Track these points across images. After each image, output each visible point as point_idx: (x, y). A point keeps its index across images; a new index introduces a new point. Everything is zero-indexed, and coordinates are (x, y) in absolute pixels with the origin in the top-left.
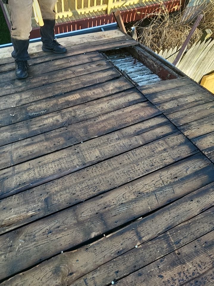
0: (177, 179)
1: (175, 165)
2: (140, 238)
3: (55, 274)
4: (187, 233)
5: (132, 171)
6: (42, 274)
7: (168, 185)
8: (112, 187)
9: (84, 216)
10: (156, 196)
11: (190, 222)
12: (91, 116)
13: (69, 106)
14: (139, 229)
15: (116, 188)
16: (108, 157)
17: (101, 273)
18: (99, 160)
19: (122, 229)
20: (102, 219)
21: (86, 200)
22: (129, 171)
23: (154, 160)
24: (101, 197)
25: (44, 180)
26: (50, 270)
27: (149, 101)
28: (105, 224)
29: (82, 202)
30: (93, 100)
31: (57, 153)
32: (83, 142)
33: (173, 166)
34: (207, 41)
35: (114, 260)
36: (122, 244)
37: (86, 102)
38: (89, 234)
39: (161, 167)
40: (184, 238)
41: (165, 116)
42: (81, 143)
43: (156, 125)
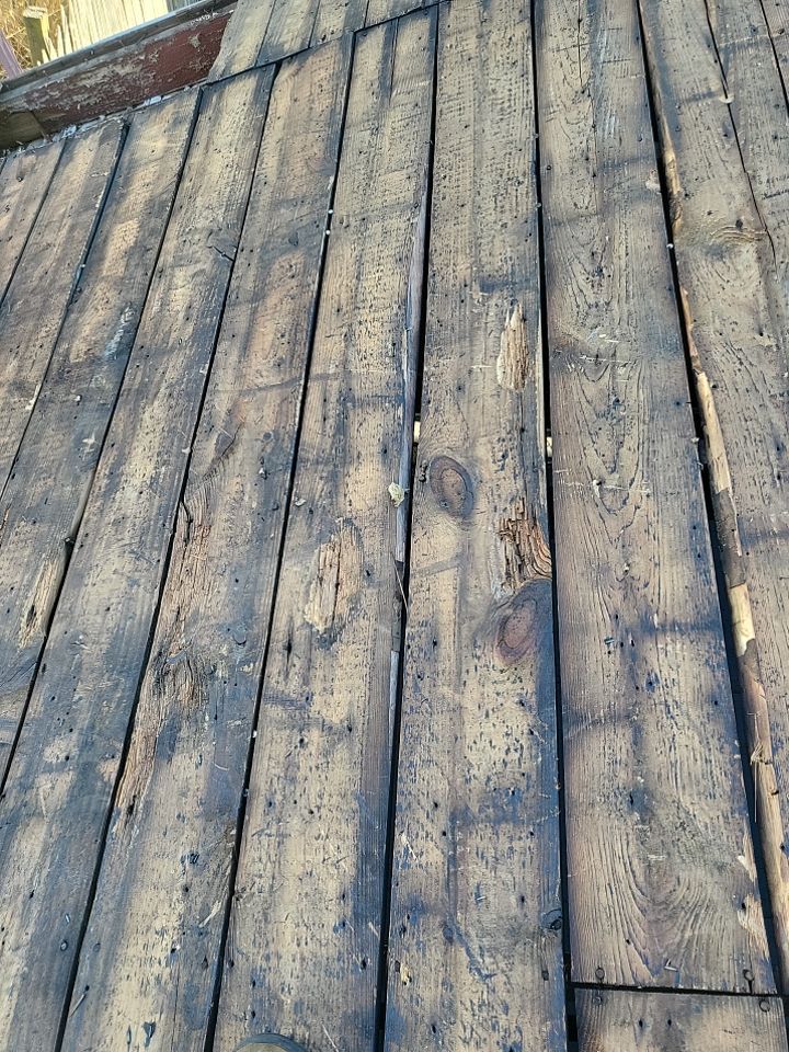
0: (586, 20)
1: (542, 20)
2: (710, 94)
3: (726, 254)
4: (740, 13)
5: (506, 105)
6: (712, 281)
7: (593, 37)
8: (531, 147)
9: (586, 202)
10: (610, 62)
11: (714, 7)
12: (242, 192)
13: (157, 247)
14: (684, 95)
15: (537, 140)
16: (426, 155)
17: (765, 166)
18: (422, 173)
19: (667, 128)
20: (618, 165)
21: (540, 201)
22: (502, 109)
23: (499, 58)
24: (549, 168)
25: (413, 300)
26: (710, 266)
27: (282, 60)
28: (634, 160)
29: (540, 209)
30: (177, 187)
31: (329, 270)
32: (331, 207)
33: (539, 26)
34: (52, 36)
35: (742, 143)
36: (709, 128)
37: (173, 205)
38: (648, 192)
39: (530, 47)
40: (748, 20)
41: (366, 30)
42: (330, 216)
43: (384, 48)
